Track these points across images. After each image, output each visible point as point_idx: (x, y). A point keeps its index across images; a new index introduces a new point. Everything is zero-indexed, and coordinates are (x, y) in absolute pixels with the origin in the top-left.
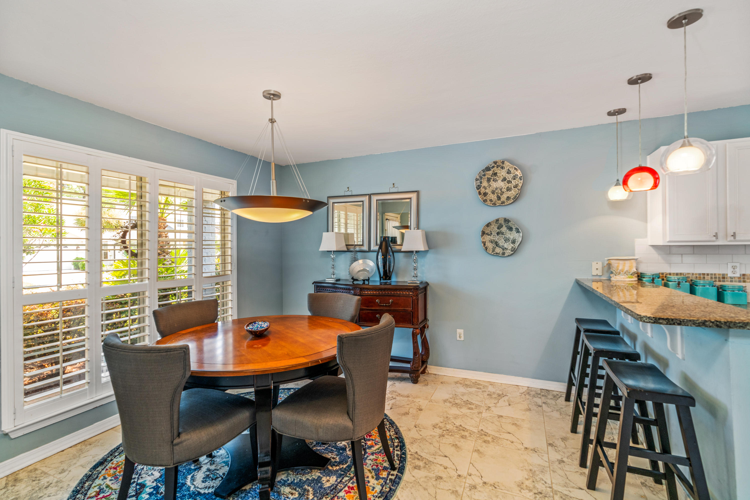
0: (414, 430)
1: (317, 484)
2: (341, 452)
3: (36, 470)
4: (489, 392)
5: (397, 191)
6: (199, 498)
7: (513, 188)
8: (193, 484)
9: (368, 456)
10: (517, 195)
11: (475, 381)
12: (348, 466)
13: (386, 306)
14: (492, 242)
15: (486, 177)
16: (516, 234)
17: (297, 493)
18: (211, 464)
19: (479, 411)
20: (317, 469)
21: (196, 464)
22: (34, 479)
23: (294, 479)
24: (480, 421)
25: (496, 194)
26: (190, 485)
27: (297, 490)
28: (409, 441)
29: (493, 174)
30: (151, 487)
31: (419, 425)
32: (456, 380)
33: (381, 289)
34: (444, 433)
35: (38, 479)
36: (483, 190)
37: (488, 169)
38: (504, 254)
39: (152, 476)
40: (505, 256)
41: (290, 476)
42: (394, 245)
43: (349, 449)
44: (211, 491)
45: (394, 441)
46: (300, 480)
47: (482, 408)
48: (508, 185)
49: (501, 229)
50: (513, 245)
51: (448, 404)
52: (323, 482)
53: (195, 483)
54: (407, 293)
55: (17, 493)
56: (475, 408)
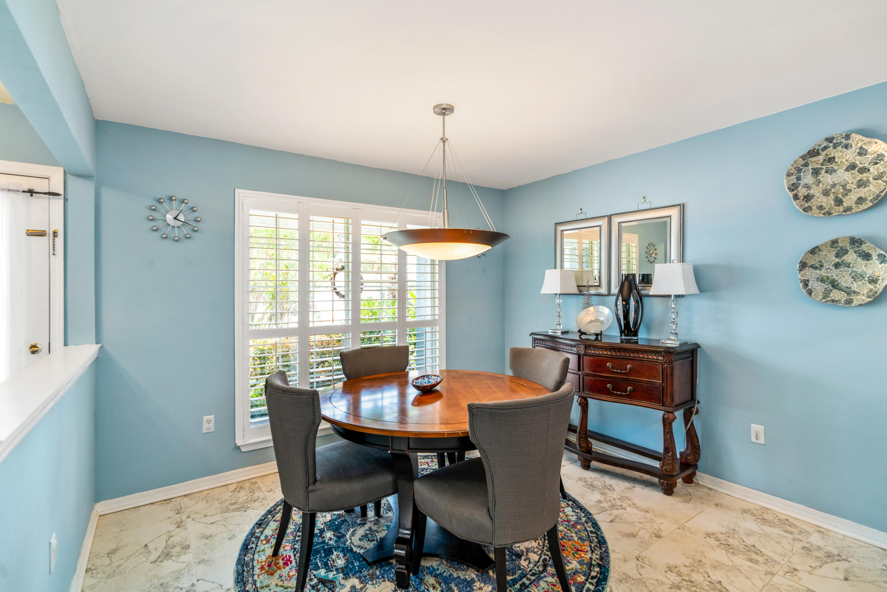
0: (633, 564)
1: (466, 588)
2: (514, 558)
3: (256, 483)
4: (807, 543)
5: (649, 207)
6: (350, 555)
7: (872, 181)
8: (351, 539)
9: (545, 576)
10: (881, 192)
11: (787, 518)
12: (513, 579)
13: (621, 373)
14: (822, 281)
15: (810, 167)
16: (880, 266)
17: (440, 589)
18: (375, 524)
19: (769, 570)
20: (475, 569)
21: (363, 519)
22: (251, 491)
23: (444, 571)
24: (764, 587)
25: (832, 195)
26: (348, 539)
27: (442, 585)
28: (617, 577)
29: (825, 160)
30: (319, 528)
31: (645, 559)
32: (746, 506)
33: (620, 349)
34: (682, 584)
35: (254, 491)
36: (802, 192)
37: (814, 153)
38: (849, 302)
39: (324, 518)
40: (853, 305)
41: (442, 566)
42: (645, 286)
43: (525, 557)
44: (362, 551)
45: (594, 568)
46: (451, 574)
47: (777, 567)
48: (860, 177)
49: (845, 257)
50: (872, 287)
51: (712, 541)
52: (474, 588)
53: (353, 538)
54: (655, 357)
55: (238, 499)
56: (763, 563)
